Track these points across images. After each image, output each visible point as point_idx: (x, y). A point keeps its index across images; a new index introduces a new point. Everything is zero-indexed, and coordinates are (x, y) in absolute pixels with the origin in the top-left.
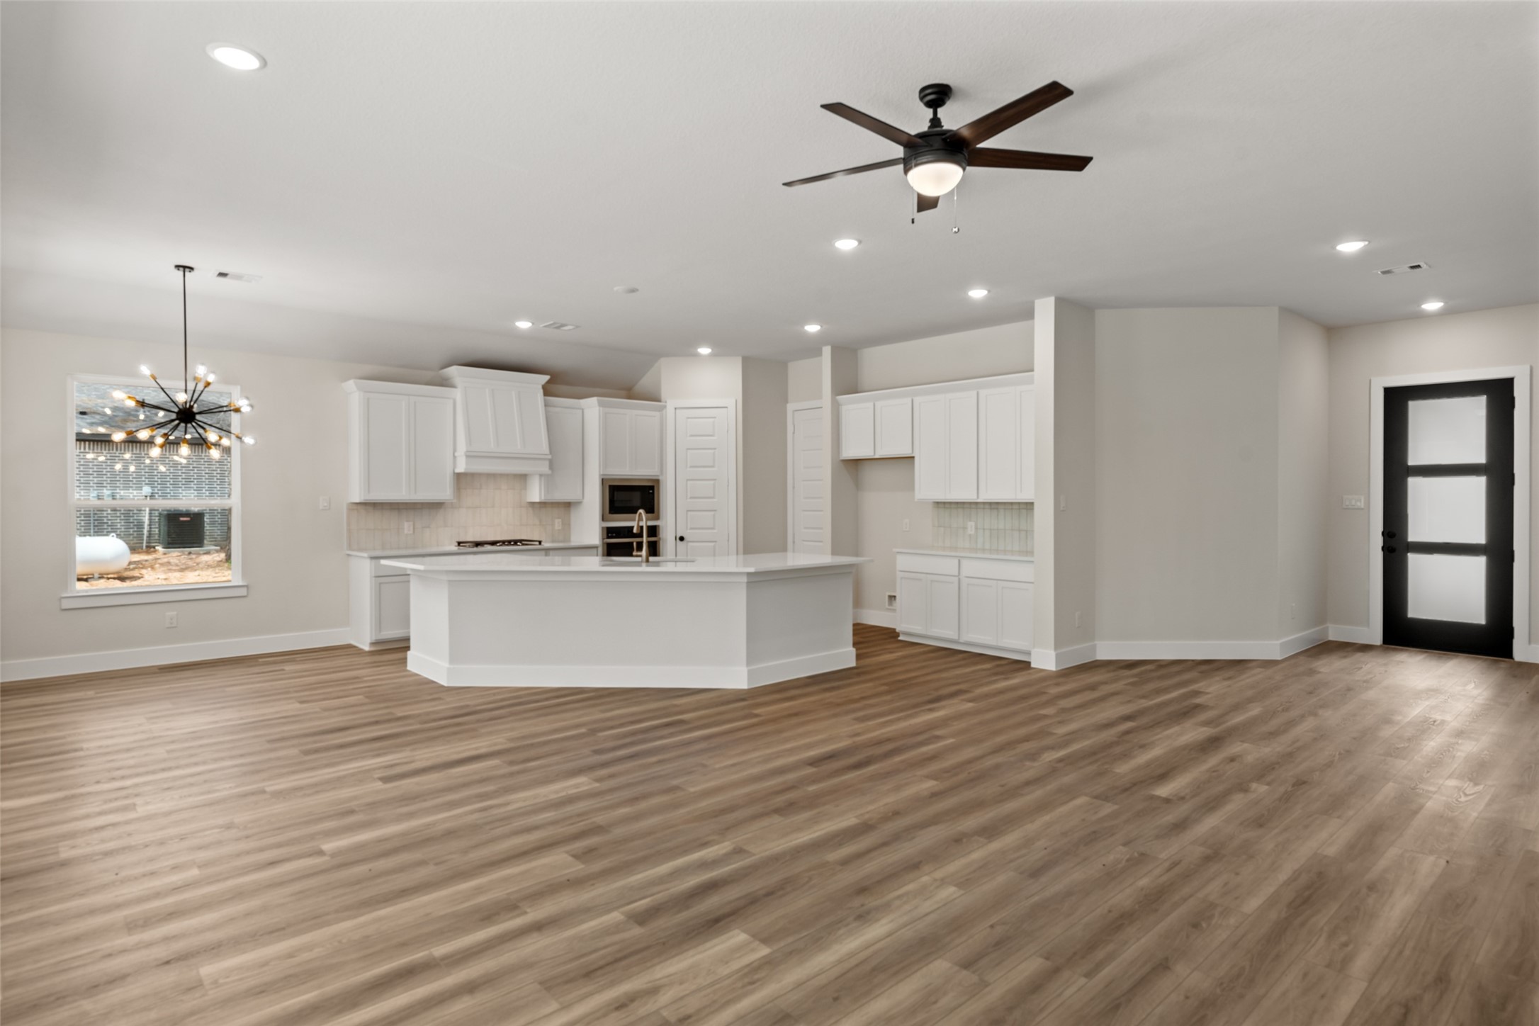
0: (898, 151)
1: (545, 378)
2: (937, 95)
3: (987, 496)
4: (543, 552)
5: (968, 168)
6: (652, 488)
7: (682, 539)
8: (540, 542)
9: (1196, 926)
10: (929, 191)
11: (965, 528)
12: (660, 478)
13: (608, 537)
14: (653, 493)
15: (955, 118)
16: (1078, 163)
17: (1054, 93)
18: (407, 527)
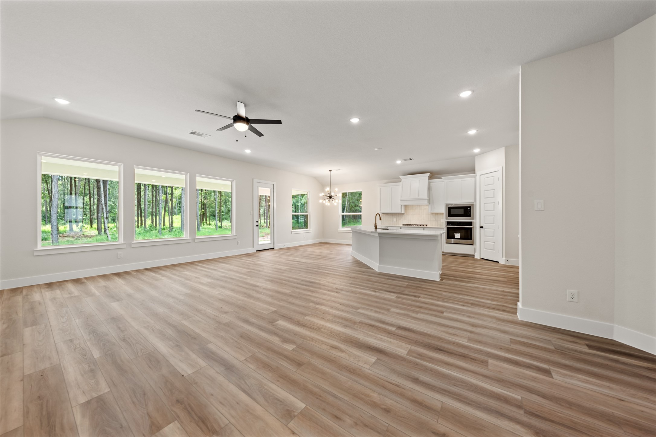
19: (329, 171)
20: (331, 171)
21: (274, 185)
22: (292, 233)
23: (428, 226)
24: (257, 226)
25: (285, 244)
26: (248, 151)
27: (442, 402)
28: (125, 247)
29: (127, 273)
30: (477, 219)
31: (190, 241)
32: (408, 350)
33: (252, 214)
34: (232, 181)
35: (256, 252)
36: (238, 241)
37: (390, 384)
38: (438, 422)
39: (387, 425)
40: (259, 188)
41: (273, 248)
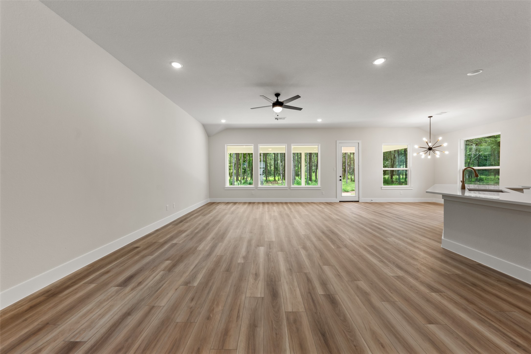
19: (429, 117)
20: (432, 117)
21: (359, 143)
22: (382, 188)
24: (341, 180)
25: (372, 199)
26: (319, 120)
27: (237, 349)
28: (255, 189)
29: (254, 203)
31: (287, 189)
32: (294, 311)
33: (335, 170)
34: (318, 145)
35: (339, 202)
36: (323, 192)
37: (237, 313)
38: (211, 350)
39: (196, 321)
40: (342, 148)
41: (358, 201)
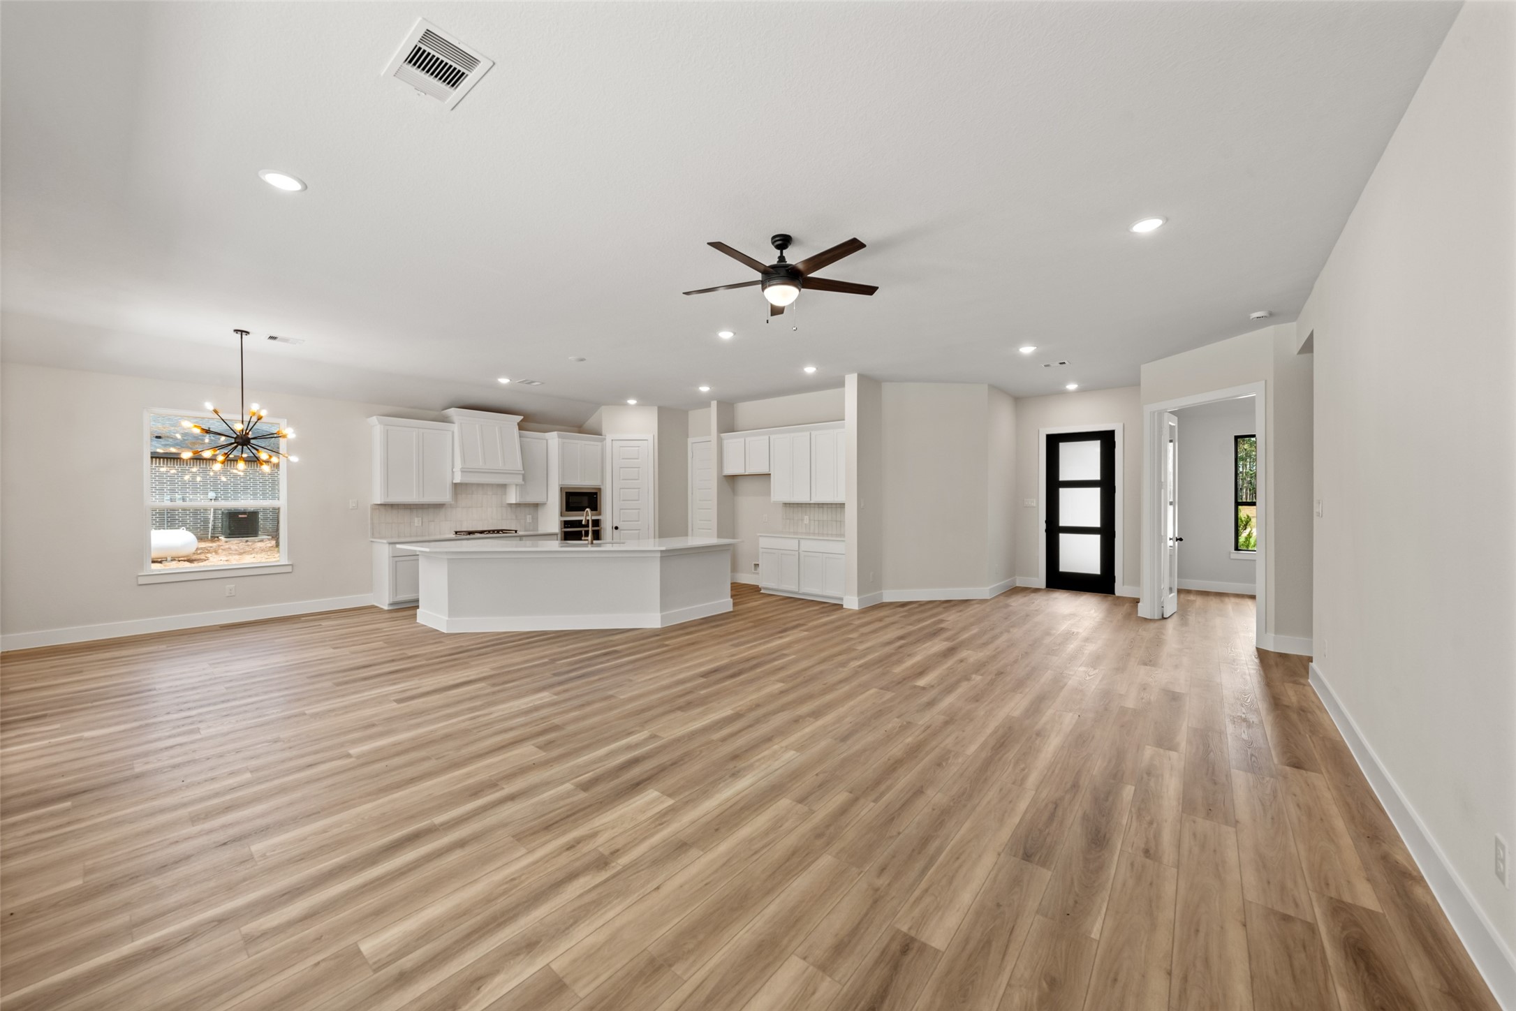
0: (758, 276)
1: (521, 418)
2: (783, 242)
3: (817, 499)
4: (518, 538)
5: (802, 289)
6: (596, 494)
7: (616, 528)
8: (516, 531)
9: (939, 765)
10: (778, 303)
11: (802, 520)
12: (602, 487)
13: (565, 527)
14: (597, 497)
15: (794, 257)
16: (869, 290)
17: (854, 246)
18: (417, 521)
23: (520, 533)
30: (608, 515)
